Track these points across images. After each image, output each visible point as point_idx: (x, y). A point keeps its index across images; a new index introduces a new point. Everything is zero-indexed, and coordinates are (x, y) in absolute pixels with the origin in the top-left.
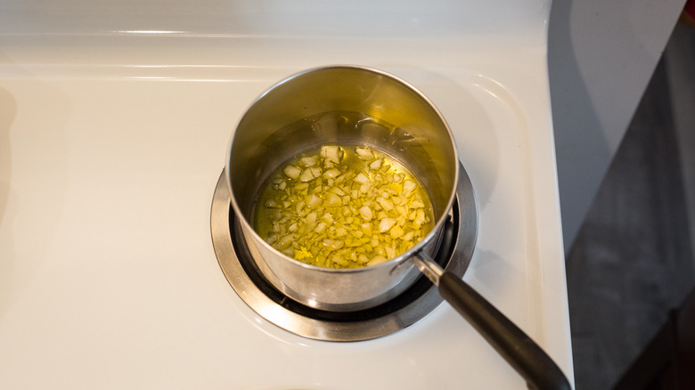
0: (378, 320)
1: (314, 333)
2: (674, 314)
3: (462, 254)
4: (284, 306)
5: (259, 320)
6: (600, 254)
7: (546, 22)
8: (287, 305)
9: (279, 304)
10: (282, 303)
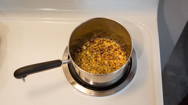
0: (109, 90)
1: (91, 94)
3: (133, 72)
5: (75, 90)
7: (157, 8)
9: (81, 85)
10: (82, 85)
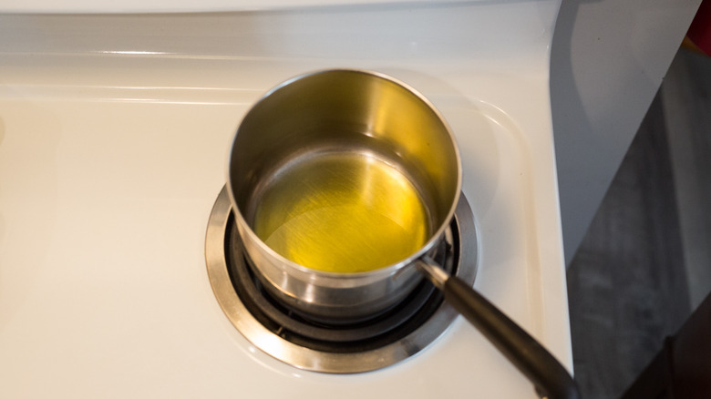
1: (308, 364)
2: (669, 342)
4: (280, 335)
5: (252, 350)
6: (594, 279)
8: (284, 336)
9: (275, 333)
10: (278, 332)
